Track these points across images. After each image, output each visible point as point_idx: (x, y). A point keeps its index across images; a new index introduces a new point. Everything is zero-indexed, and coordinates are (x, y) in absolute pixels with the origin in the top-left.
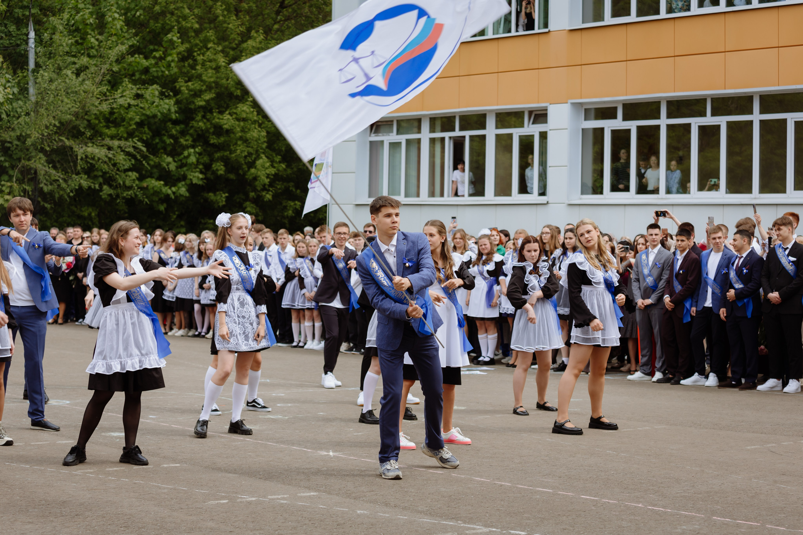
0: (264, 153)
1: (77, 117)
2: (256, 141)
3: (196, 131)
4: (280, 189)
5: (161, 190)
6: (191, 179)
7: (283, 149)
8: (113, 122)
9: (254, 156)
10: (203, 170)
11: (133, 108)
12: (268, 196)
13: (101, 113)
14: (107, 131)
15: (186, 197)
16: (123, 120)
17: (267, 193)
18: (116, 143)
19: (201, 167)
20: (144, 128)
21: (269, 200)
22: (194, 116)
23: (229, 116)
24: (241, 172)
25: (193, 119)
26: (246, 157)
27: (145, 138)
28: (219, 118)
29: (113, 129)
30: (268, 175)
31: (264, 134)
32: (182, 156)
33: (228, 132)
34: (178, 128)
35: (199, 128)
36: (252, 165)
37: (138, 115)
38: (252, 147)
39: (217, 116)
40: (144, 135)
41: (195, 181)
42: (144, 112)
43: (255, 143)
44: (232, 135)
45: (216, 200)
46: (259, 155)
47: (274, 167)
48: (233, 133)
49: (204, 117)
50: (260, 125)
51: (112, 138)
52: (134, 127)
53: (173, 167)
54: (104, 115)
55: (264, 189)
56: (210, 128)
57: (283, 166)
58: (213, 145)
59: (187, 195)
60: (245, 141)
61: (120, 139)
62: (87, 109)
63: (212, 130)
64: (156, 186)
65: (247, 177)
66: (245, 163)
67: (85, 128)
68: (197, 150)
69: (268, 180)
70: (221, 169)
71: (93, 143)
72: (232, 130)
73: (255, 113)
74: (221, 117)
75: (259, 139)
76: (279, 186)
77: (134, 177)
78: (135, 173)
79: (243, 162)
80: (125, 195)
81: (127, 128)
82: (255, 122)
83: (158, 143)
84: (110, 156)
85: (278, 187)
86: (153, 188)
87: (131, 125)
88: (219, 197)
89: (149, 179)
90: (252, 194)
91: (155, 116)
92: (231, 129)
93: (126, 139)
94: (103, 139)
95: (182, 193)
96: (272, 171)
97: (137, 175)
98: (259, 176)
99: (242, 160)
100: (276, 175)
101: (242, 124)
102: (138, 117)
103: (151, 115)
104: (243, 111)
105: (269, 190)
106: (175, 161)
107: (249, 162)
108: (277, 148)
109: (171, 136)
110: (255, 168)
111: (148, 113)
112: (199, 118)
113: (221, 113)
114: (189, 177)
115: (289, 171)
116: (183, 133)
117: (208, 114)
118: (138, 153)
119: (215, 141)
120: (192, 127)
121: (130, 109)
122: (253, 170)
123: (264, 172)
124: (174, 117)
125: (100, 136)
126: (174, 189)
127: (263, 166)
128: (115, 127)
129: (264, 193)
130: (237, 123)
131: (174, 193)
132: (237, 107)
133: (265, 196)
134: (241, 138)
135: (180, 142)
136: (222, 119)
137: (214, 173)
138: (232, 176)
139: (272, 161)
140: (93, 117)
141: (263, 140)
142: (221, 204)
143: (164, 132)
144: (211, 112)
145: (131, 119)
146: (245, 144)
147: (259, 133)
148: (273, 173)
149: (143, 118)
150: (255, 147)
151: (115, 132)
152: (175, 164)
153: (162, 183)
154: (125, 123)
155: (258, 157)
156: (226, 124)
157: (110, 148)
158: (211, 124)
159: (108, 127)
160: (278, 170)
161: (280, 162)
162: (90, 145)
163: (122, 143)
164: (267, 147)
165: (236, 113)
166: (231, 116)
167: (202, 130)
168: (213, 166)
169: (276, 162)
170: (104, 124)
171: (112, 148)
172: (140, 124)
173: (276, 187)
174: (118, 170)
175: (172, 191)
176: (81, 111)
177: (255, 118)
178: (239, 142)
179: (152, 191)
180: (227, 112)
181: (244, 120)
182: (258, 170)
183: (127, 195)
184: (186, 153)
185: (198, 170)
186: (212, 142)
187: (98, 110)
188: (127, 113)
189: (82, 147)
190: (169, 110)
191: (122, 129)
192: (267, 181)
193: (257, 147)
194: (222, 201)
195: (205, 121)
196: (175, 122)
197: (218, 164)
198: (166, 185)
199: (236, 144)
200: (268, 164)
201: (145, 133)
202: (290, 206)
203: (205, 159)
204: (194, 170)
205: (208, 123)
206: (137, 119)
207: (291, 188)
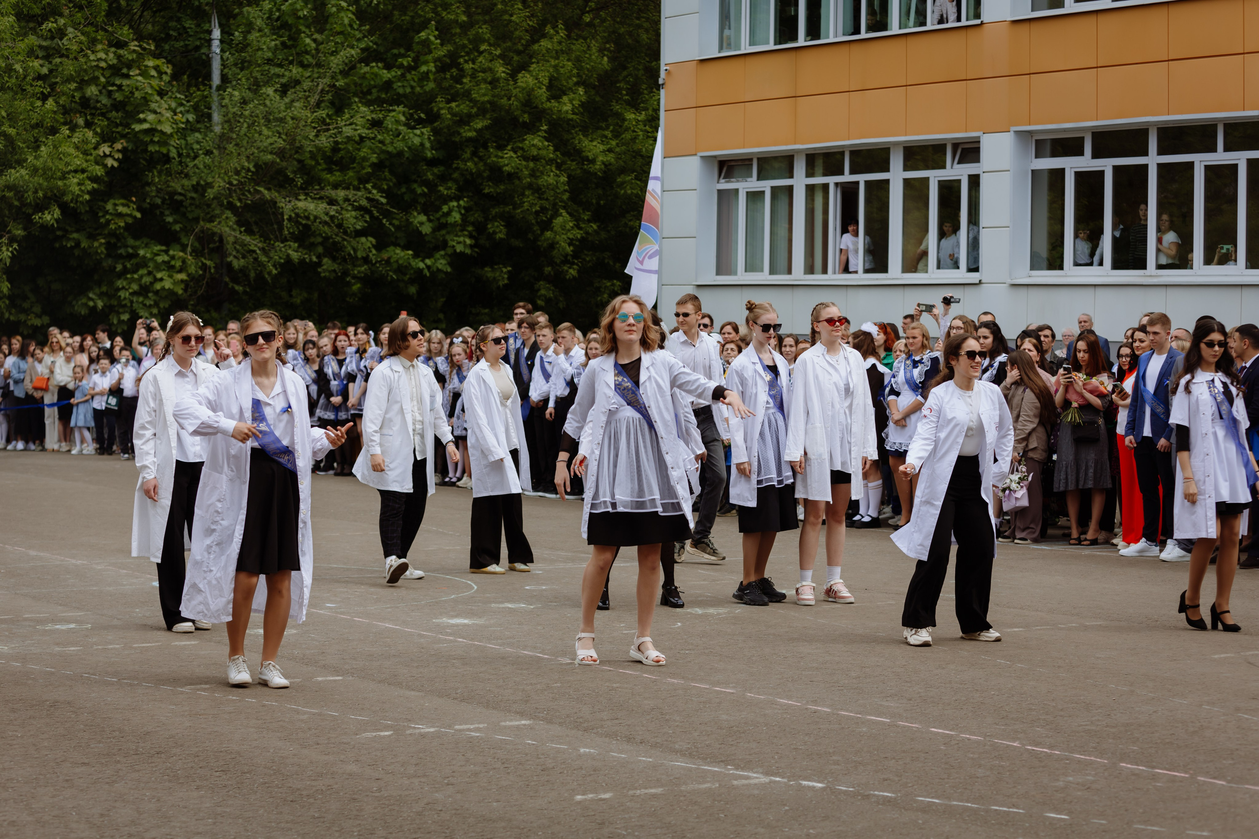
0: (564, 208)
1: (284, 157)
2: (553, 190)
3: (462, 175)
4: (589, 262)
5: (410, 264)
6: (454, 246)
7: (594, 201)
8: (336, 163)
9: (550, 212)
10: (474, 233)
11: (368, 143)
12: (573, 272)
13: (319, 149)
14: (328, 176)
15: (446, 273)
16: (353, 160)
17: (570, 268)
18: (341, 194)
19: (470, 228)
20: (383, 172)
21: (574, 277)
22: (460, 152)
23: (512, 154)
24: (530, 236)
25: (458, 157)
26: (537, 213)
27: (386, 187)
28: (496, 156)
29: (338, 174)
30: (572, 240)
31: (563, 179)
32: (440, 213)
33: (511, 176)
34: (436, 170)
35: (467, 170)
36: (547, 225)
37: (375, 153)
38: (547, 199)
39: (495, 153)
40: (384, 183)
41: (459, 248)
42: (384, 148)
43: (552, 193)
44: (517, 182)
45: (494, 278)
46: (558, 210)
47: (580, 228)
48: (519, 179)
49: (474, 154)
50: (559, 167)
51: (335, 187)
52: (370, 170)
53: (426, 229)
54: (324, 153)
55: (565, 261)
56: (484, 171)
57: (595, 227)
58: (488, 196)
59: (449, 270)
60: (538, 191)
61: (348, 188)
62: (297, 144)
63: (485, 175)
64: (401, 258)
65: (539, 243)
66: (537, 222)
67: (294, 172)
68: (461, 202)
69: (572, 248)
70: (500, 232)
71: (307, 194)
72: (517, 173)
73: (551, 148)
74: (500, 154)
75: (558, 188)
76: (589, 257)
77: (369, 245)
78: (370, 239)
79: (533, 221)
80: (356, 272)
81: (358, 172)
82: (550, 161)
83: (405, 193)
84: (332, 213)
85: (588, 259)
86: (397, 261)
87: (364, 168)
88: (498, 274)
89: (392, 248)
90: (548, 269)
91: (400, 154)
92: (515, 173)
93: (357, 189)
94: (322, 189)
95: (440, 267)
96: (578, 234)
97: (373, 241)
98: (558, 243)
99: (532, 219)
100: (583, 240)
101: (531, 164)
102: (375, 155)
103: (395, 151)
104: (533, 145)
105: (573, 263)
106: (429, 220)
107: (542, 221)
108: (584, 200)
109: (426, 183)
110: (552, 230)
111: (390, 149)
112: (467, 155)
113: (501, 148)
114: (451, 243)
115: (603, 235)
116: (443, 178)
117: (481, 150)
118: (375, 207)
119: (492, 190)
120: (457, 168)
121: (363, 144)
122: (548, 234)
123: (565, 237)
124: (429, 155)
125: (319, 184)
126: (428, 262)
127: (563, 227)
128: (341, 170)
129: (565, 268)
130: (524, 163)
131: (428, 267)
132: (525, 140)
133: (567, 271)
134: (530, 186)
135: (440, 191)
136: (502, 158)
137: (491, 237)
138: (516, 243)
139: (577, 220)
140: (308, 155)
141: (562, 188)
142: (501, 283)
143: (414, 177)
144: (486, 147)
145: (364, 159)
146: (537, 195)
147: (556, 178)
148: (579, 236)
149: (383, 156)
150: (552, 198)
151: (341, 179)
152: (431, 224)
153: (410, 252)
154: (355, 165)
155: (556, 214)
156: (507, 165)
157: (332, 202)
158: (485, 164)
159: (330, 171)
160: (587, 233)
161: (589, 221)
162: (302, 197)
163: (351, 194)
164: (570, 199)
165: (522, 149)
166: (515, 152)
167: (472, 174)
168: (489, 226)
169: (583, 221)
170: (324, 166)
171: (336, 201)
172: (378, 166)
173: (584, 260)
174: (345, 233)
175: (426, 264)
176: (288, 147)
177: (551, 156)
178: (527, 193)
179: (395, 266)
180: (509, 147)
181: (535, 159)
182: (556, 233)
183: (359, 272)
184: (445, 209)
185: (466, 233)
186: (486, 191)
187: (315, 146)
188: (359, 150)
189: (290, 202)
190: (422, 144)
191: (351, 174)
192: (569, 249)
193: (555, 200)
194: (503, 278)
195: (476, 159)
196: (432, 163)
197: (496, 224)
198: (416, 256)
199: (523, 194)
200: (571, 224)
201: (385, 179)
202: (606, 287)
203: (476, 215)
204: (460, 234)
205: (481, 164)
206: (374, 158)
207: (606, 261)
